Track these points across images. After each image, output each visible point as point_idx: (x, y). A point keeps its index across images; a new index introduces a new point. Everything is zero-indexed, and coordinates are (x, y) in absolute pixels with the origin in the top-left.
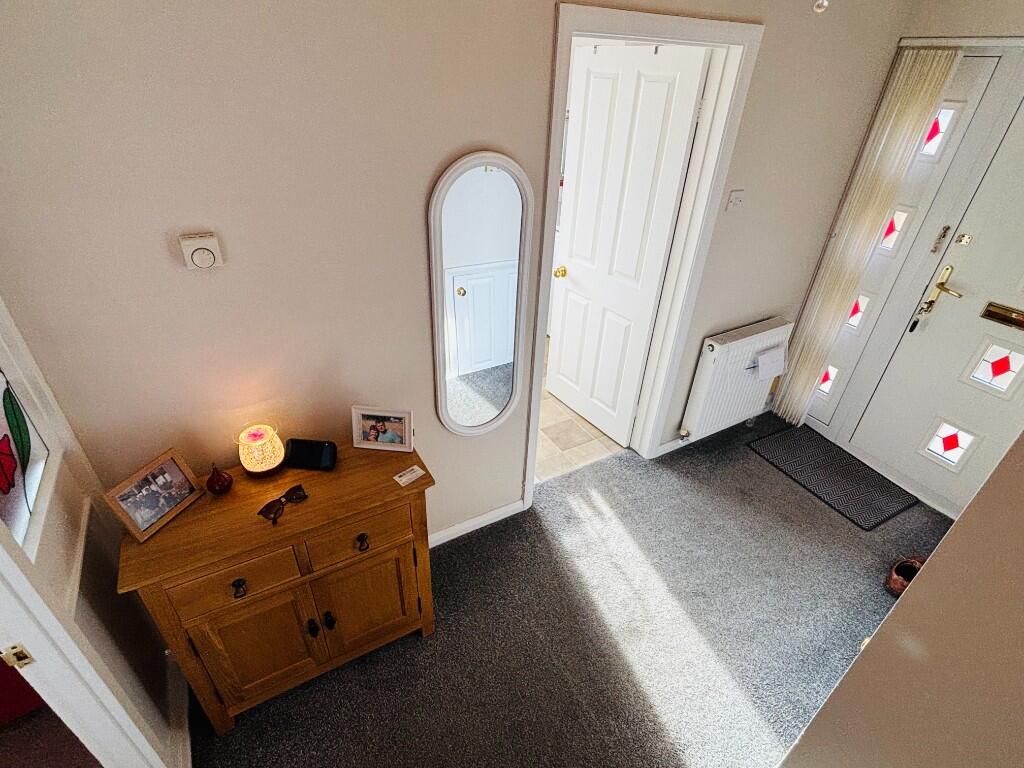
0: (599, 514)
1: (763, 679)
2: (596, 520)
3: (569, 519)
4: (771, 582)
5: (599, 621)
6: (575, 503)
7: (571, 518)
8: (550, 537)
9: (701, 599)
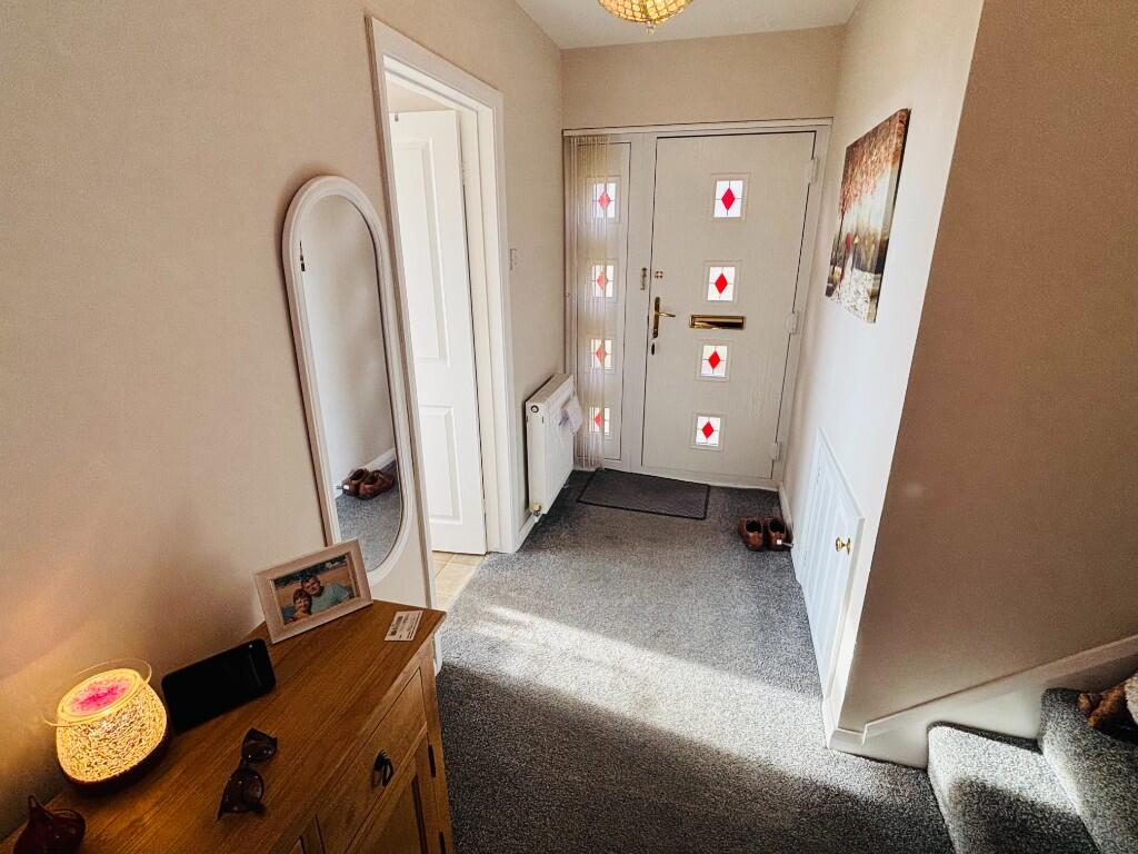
0: (518, 624)
1: (756, 662)
2: (521, 632)
3: (492, 648)
4: (691, 591)
5: (610, 717)
6: (486, 630)
7: (495, 647)
8: (492, 679)
9: (663, 637)
